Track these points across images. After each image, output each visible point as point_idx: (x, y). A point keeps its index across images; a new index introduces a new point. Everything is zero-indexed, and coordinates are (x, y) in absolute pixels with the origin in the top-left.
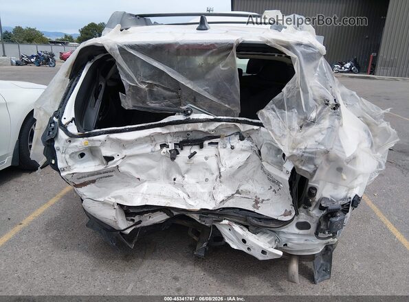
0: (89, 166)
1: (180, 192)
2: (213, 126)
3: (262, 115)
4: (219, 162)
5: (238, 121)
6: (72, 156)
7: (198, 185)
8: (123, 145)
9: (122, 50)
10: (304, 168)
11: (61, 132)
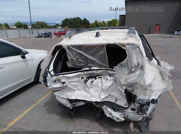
0: (58, 85)
1: (88, 95)
2: (99, 72)
3: (115, 68)
4: (102, 84)
5: (108, 70)
6: (52, 82)
7: (94, 92)
8: (69, 78)
9: (68, 47)
10: (129, 89)
11: (49, 74)
